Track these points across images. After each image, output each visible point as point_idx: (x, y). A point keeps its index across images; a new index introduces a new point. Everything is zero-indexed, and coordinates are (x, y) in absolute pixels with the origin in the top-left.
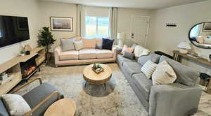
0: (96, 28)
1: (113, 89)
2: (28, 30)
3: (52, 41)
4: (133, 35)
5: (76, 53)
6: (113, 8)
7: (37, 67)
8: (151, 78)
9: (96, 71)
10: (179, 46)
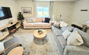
0: (43, 13)
1: (47, 42)
2: (11, 13)
3: (23, 18)
4: (61, 16)
5: (33, 24)
6: (51, 2)
7: (16, 29)
8: (67, 40)
9: (39, 33)
10: (87, 22)
